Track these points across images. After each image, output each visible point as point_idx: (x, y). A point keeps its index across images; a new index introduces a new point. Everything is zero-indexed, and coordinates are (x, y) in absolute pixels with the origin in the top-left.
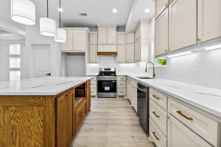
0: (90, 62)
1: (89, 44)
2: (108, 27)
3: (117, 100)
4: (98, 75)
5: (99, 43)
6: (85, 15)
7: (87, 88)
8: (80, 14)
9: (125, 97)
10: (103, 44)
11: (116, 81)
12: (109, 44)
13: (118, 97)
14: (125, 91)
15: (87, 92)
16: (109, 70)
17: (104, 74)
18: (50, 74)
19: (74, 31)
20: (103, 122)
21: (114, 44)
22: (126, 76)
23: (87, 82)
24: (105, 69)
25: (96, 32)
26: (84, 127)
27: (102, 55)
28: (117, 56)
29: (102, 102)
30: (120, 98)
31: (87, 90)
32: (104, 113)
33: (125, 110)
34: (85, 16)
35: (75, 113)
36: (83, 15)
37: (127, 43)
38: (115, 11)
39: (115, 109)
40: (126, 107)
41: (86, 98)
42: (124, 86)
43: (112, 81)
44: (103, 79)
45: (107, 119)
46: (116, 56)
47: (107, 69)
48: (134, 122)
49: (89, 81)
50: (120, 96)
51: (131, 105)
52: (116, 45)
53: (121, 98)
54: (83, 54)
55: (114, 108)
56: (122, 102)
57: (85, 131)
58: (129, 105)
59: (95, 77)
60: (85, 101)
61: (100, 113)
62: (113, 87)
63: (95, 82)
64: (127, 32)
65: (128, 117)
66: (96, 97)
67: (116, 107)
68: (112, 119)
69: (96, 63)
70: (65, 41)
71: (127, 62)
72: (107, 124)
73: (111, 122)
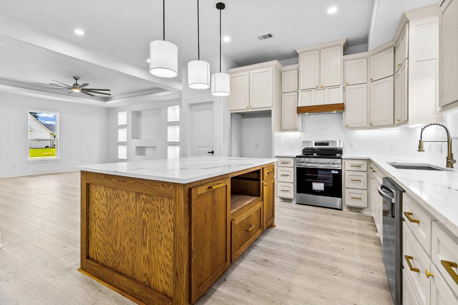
0: (282, 129)
1: (281, 93)
2: (319, 50)
3: (342, 216)
4: (297, 157)
5: (301, 87)
6: (270, 36)
7: (263, 180)
8: (260, 38)
9: (366, 213)
10: (310, 90)
11: (340, 171)
12: (323, 88)
13: (345, 209)
14: (364, 197)
15: (265, 188)
16: (326, 145)
17: (315, 154)
18: (213, 152)
19: (252, 72)
20: (294, 254)
21: (338, 86)
22: (369, 161)
23: (263, 168)
24: (316, 144)
25: (295, 66)
26: (254, 253)
27: (307, 114)
28: (344, 113)
29: (304, 214)
30: (352, 213)
31: (263, 183)
32: (302, 237)
33: (355, 241)
34: (270, 39)
35: (231, 222)
36: (265, 37)
37: (371, 80)
38: (332, 10)
39: (331, 234)
40: (360, 235)
41: (263, 200)
42: (363, 185)
43: (330, 170)
44: (310, 165)
45: (304, 252)
46: (342, 113)
47: (321, 144)
48: (371, 274)
49: (272, 166)
50: (351, 208)
51: (377, 235)
52: (341, 88)
53: (354, 214)
54: (268, 114)
55: (329, 231)
56: (355, 222)
57: (254, 261)
58: (372, 233)
59: (292, 160)
60: (259, 205)
61: (293, 235)
62: (332, 185)
63: (292, 170)
64: (372, 50)
65: (358, 260)
66: (294, 202)
67: (334, 231)
68: (316, 254)
69: (296, 129)
70: (228, 94)
71: (372, 126)
72: (300, 261)
73: (311, 259)
